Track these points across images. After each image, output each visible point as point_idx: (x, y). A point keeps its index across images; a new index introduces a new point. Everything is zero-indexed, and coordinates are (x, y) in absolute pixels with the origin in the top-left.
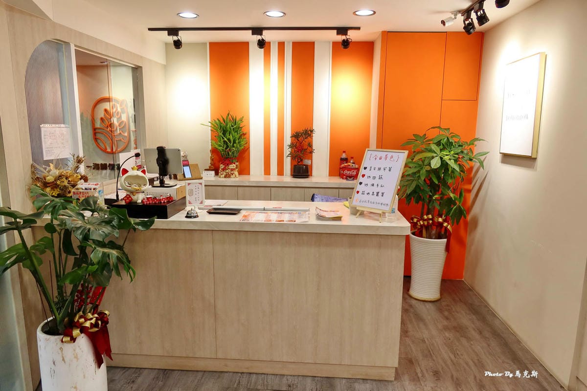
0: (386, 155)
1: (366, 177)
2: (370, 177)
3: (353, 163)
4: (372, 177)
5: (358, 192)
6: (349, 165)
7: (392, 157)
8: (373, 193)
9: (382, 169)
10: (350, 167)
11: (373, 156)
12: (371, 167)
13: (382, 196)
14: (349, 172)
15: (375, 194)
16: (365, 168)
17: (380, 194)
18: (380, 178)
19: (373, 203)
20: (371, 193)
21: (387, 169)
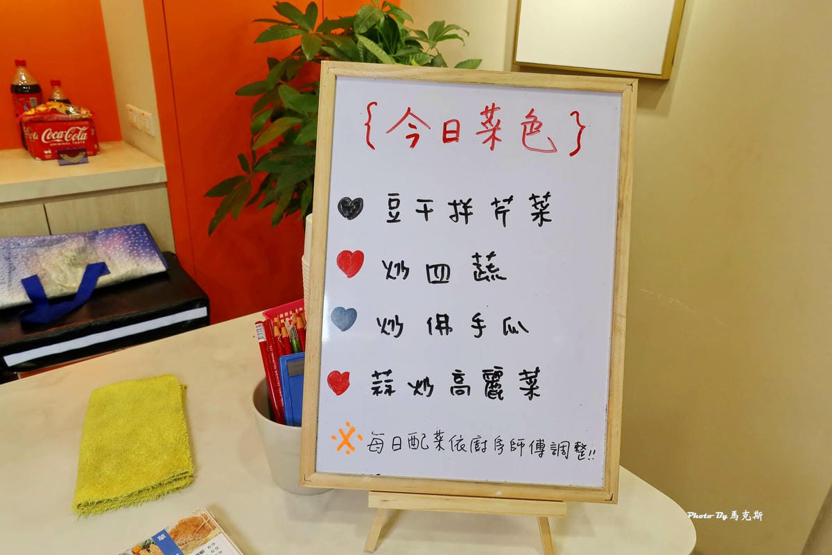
0: (489, 111)
1: (371, 268)
2: (401, 267)
3: (66, 102)
4: (417, 271)
5: (339, 382)
6: (55, 111)
7: (532, 124)
8: (458, 376)
9: (482, 210)
10: (56, 117)
11: (384, 117)
12: (394, 201)
13: (531, 392)
14: (60, 135)
15: (477, 383)
16: (351, 208)
17: (511, 383)
18: (485, 271)
19: (477, 445)
20: (443, 382)
21: (521, 210)
